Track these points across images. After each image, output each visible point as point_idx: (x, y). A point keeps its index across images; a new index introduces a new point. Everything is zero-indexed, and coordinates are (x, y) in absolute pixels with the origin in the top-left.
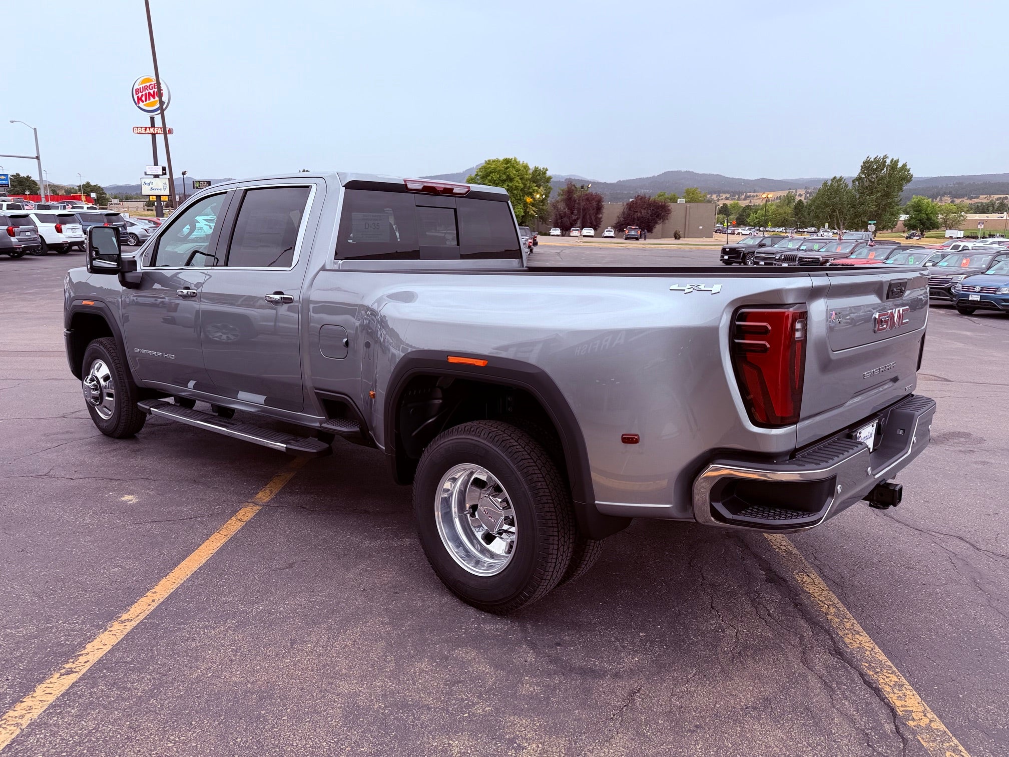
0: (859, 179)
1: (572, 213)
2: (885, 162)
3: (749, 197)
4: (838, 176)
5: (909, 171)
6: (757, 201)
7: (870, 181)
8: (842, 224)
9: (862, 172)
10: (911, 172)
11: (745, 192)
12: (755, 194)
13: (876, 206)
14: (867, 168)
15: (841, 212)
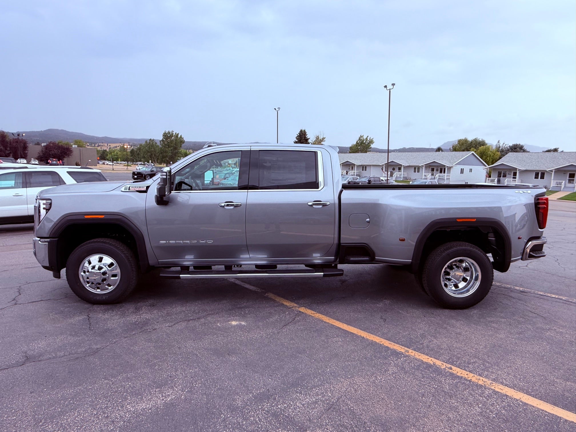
0: (163, 140)
1: (6, 149)
2: (173, 134)
3: (100, 145)
4: (152, 139)
5: (183, 138)
6: (105, 148)
7: (168, 142)
8: (156, 161)
9: (164, 138)
10: (184, 139)
11: (97, 143)
12: (103, 144)
13: (171, 153)
14: (165, 136)
15: (155, 155)
